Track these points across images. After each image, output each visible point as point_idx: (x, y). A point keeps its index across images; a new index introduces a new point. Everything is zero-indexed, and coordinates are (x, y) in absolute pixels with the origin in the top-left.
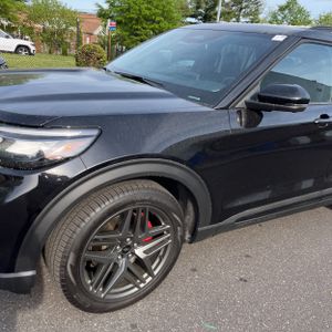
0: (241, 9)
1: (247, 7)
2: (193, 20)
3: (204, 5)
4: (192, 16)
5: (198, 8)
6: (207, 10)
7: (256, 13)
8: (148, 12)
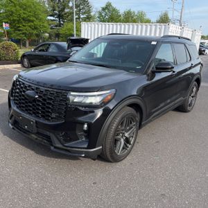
0: (80, 10)
1: (83, 8)
2: (52, 18)
3: (57, 9)
4: (51, 16)
5: (54, 10)
6: (59, 12)
7: (89, 12)
8: (25, 16)
